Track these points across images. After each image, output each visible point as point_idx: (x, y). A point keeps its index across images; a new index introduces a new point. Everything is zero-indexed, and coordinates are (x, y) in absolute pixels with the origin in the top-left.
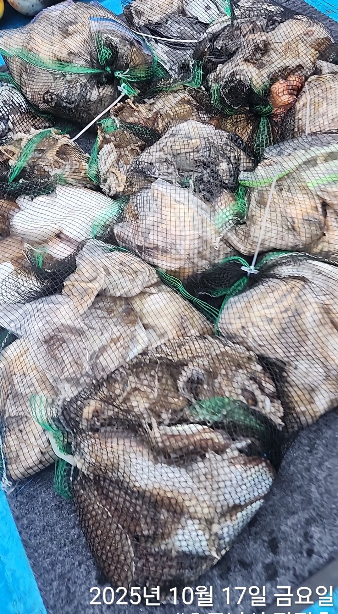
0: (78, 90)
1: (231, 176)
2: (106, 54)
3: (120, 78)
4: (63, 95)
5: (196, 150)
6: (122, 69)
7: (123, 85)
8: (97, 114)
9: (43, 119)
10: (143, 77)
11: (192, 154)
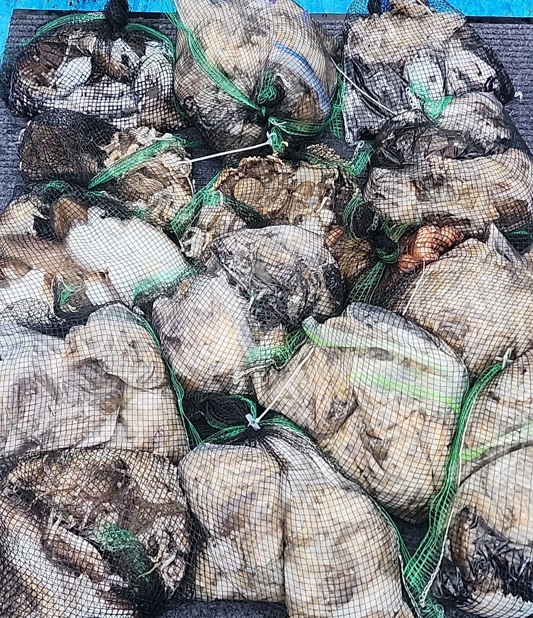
0: (222, 116)
1: (298, 314)
2: (270, 94)
3: (272, 125)
4: (204, 112)
5: (280, 266)
6: (281, 117)
7: (273, 134)
8: (229, 148)
9: (179, 116)
10: (303, 133)
11: (273, 268)
